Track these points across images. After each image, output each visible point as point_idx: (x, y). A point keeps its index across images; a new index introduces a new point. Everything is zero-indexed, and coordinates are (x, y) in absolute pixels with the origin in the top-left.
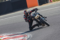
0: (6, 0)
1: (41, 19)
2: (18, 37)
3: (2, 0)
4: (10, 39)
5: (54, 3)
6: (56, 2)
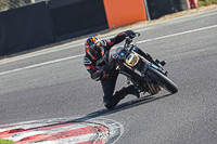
0: (30, 1)
1: (148, 69)
2: (75, 133)
3: (17, 1)
4: (46, 140)
5: (203, 9)
6: (212, 6)
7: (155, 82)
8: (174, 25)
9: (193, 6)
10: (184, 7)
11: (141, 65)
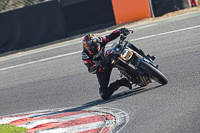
7: (146, 75)
8: (176, 22)
9: (194, 4)
10: (185, 5)
11: (134, 59)
